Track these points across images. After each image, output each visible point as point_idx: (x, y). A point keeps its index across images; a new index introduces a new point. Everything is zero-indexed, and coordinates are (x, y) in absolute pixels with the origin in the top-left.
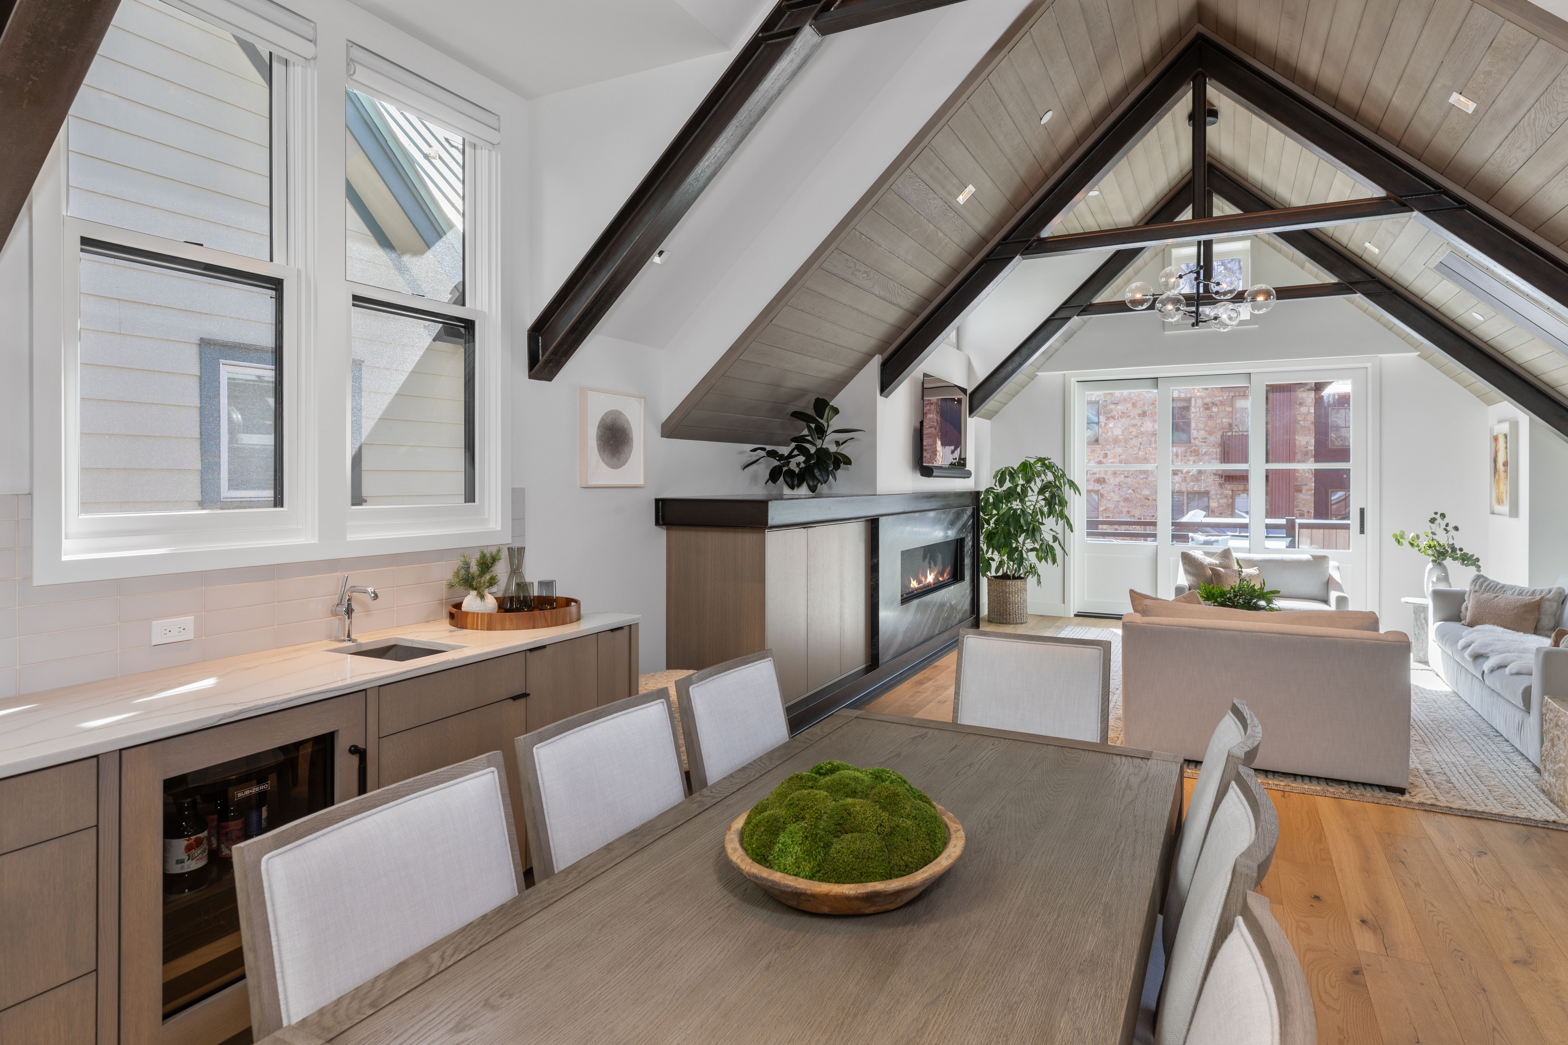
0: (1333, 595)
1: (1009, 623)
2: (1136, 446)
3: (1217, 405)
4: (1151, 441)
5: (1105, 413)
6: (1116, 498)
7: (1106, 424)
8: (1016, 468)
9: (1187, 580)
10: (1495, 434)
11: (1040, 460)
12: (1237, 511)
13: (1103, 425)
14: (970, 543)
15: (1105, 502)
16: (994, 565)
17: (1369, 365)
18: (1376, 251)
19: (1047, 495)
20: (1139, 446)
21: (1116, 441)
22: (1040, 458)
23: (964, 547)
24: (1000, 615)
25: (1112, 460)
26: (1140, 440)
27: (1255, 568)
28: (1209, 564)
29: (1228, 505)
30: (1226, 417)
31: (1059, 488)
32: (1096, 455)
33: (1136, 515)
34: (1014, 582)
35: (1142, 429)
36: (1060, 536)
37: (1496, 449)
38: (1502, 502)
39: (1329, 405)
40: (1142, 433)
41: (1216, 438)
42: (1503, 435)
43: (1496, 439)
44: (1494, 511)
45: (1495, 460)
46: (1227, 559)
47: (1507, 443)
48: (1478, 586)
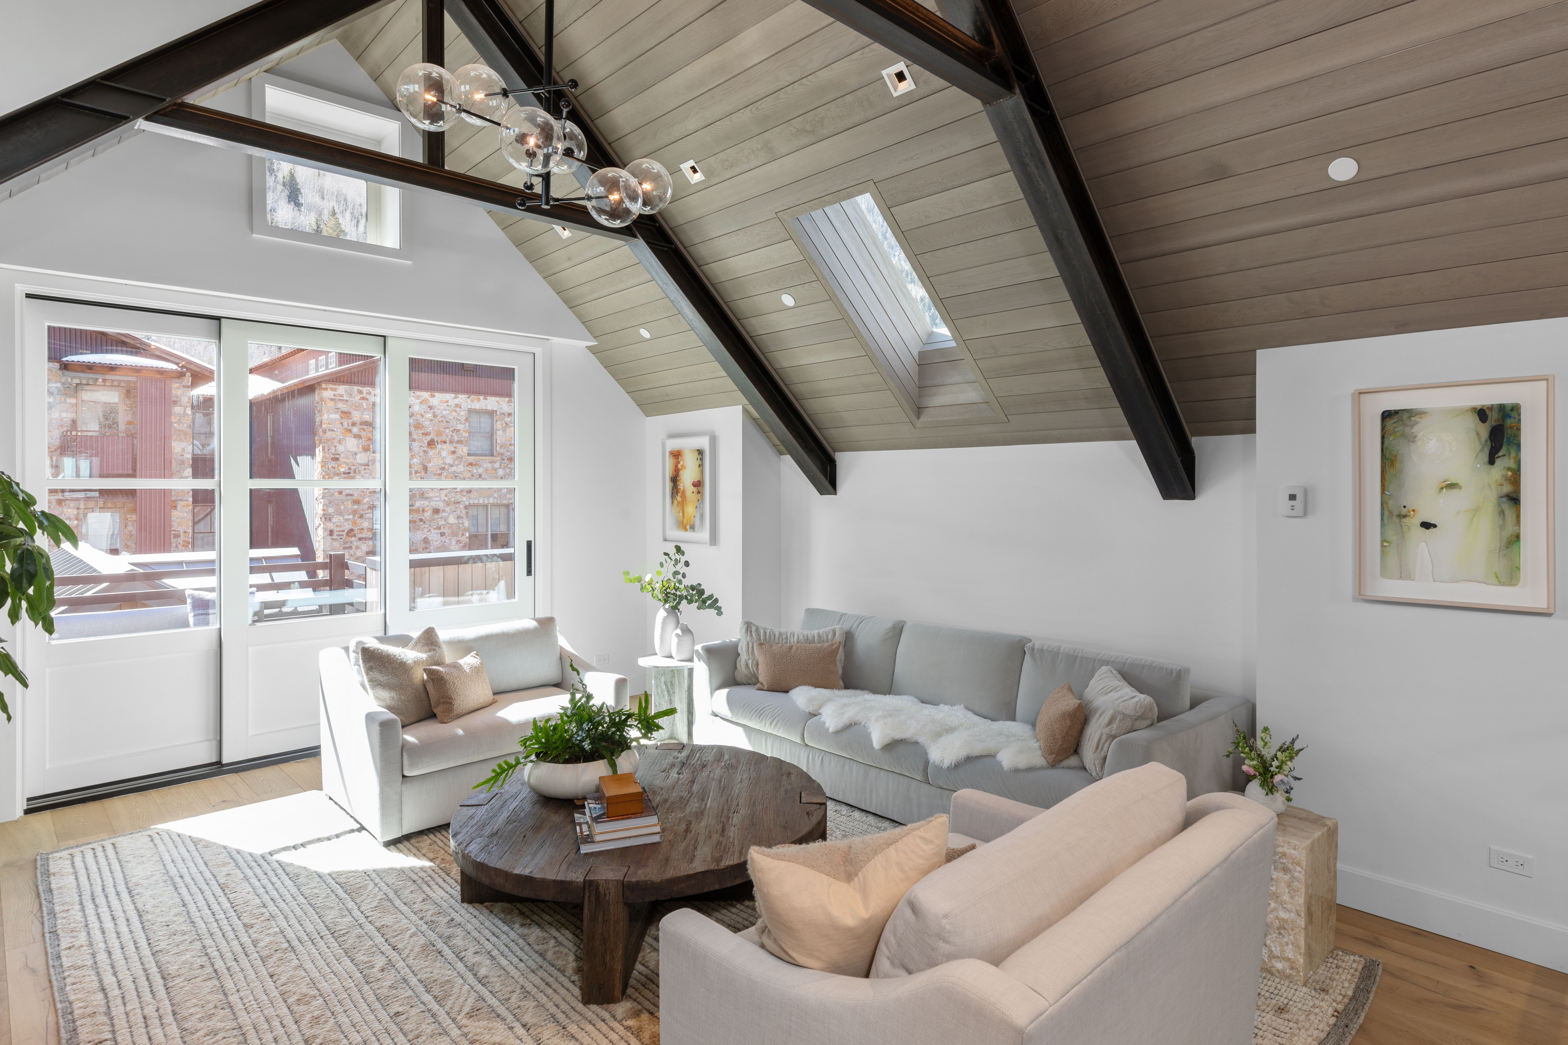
9: (377, 698)
10: (671, 450)
17: (538, 350)
18: (696, 178)
27: (472, 654)
28: (415, 662)
37: (676, 466)
38: (692, 528)
42: (692, 451)
43: (677, 455)
44: (668, 538)
45: (675, 480)
46: (435, 646)
47: (701, 459)
48: (754, 636)
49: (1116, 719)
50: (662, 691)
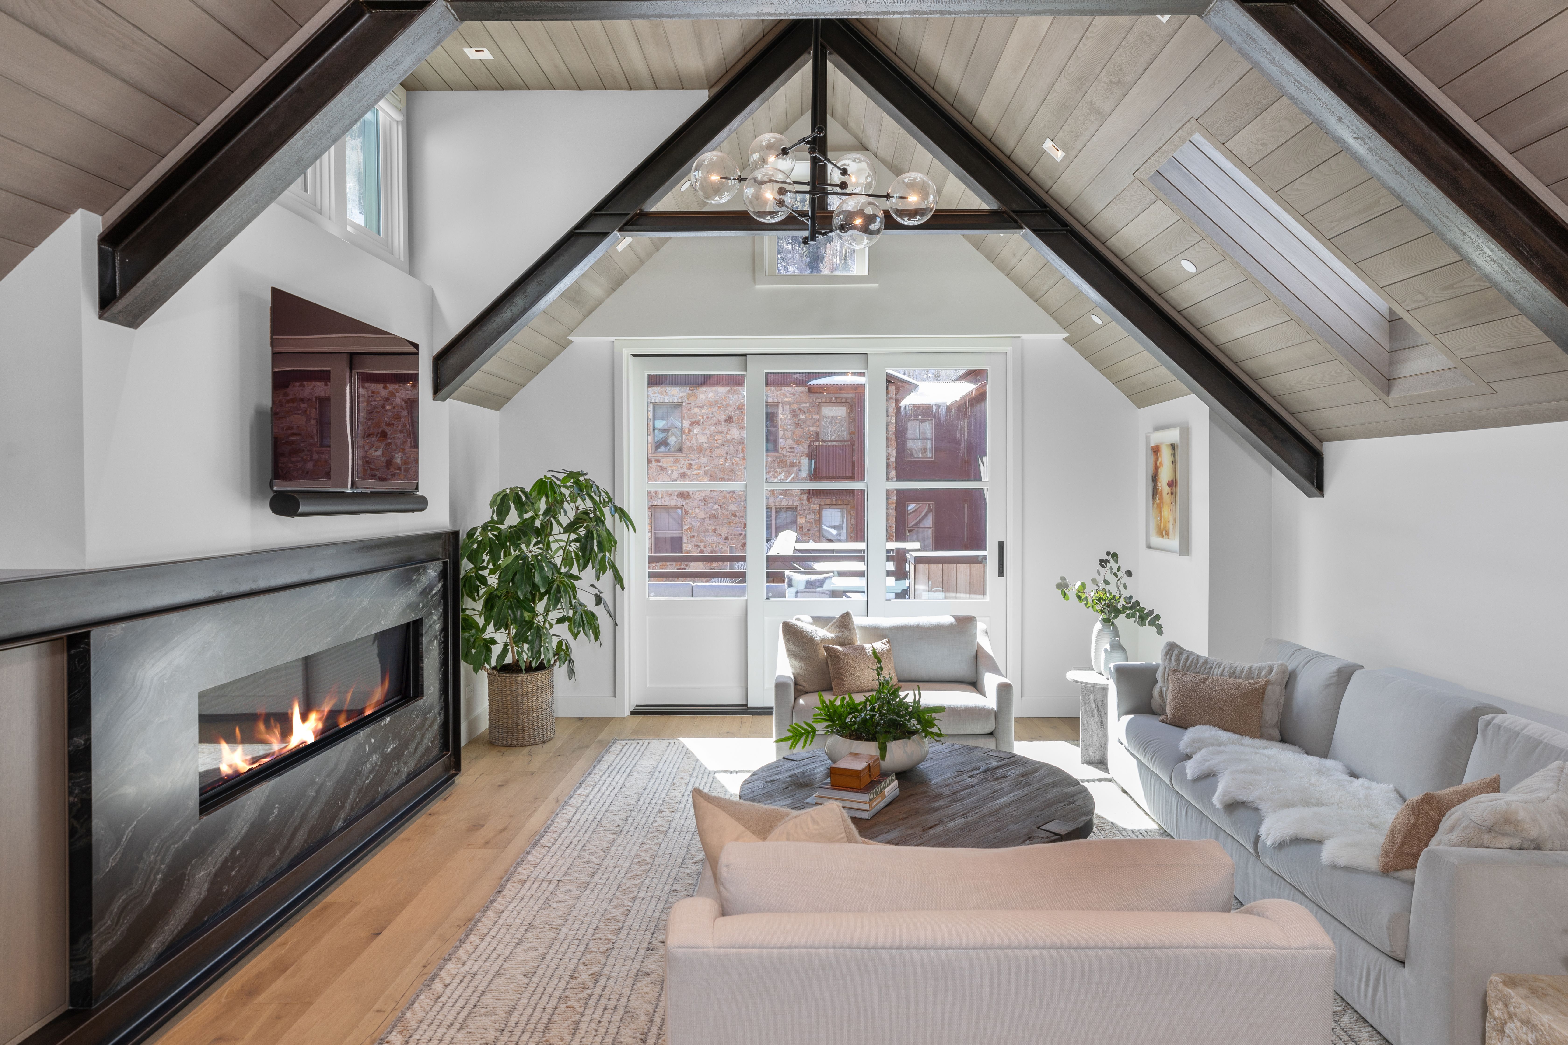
0: (991, 682)
1: (523, 745)
2: (722, 456)
3: (804, 412)
4: (737, 450)
5: (689, 417)
6: (702, 515)
7: (690, 430)
8: (528, 490)
9: (792, 666)
10: (1152, 444)
11: (571, 475)
12: (824, 527)
13: (687, 431)
14: (438, 626)
15: (689, 520)
16: (496, 650)
17: (1009, 349)
18: (1059, 155)
19: (582, 532)
20: (725, 455)
21: (701, 450)
22: (571, 472)
23: (422, 635)
24: (507, 732)
25: (697, 472)
26: (726, 448)
27: (883, 641)
28: (822, 640)
29: (815, 521)
30: (813, 426)
31: (600, 521)
32: (679, 466)
33: (723, 534)
34: (530, 676)
35: (729, 437)
36: (607, 597)
37: (1156, 464)
38: (1167, 534)
39: (906, 416)
40: (728, 441)
41: (803, 448)
42: (1167, 445)
43: (1156, 450)
44: (1152, 545)
45: (1155, 479)
46: (846, 628)
47: (1174, 455)
48: (1173, 660)
49: (1460, 825)
50: (1091, 709)
